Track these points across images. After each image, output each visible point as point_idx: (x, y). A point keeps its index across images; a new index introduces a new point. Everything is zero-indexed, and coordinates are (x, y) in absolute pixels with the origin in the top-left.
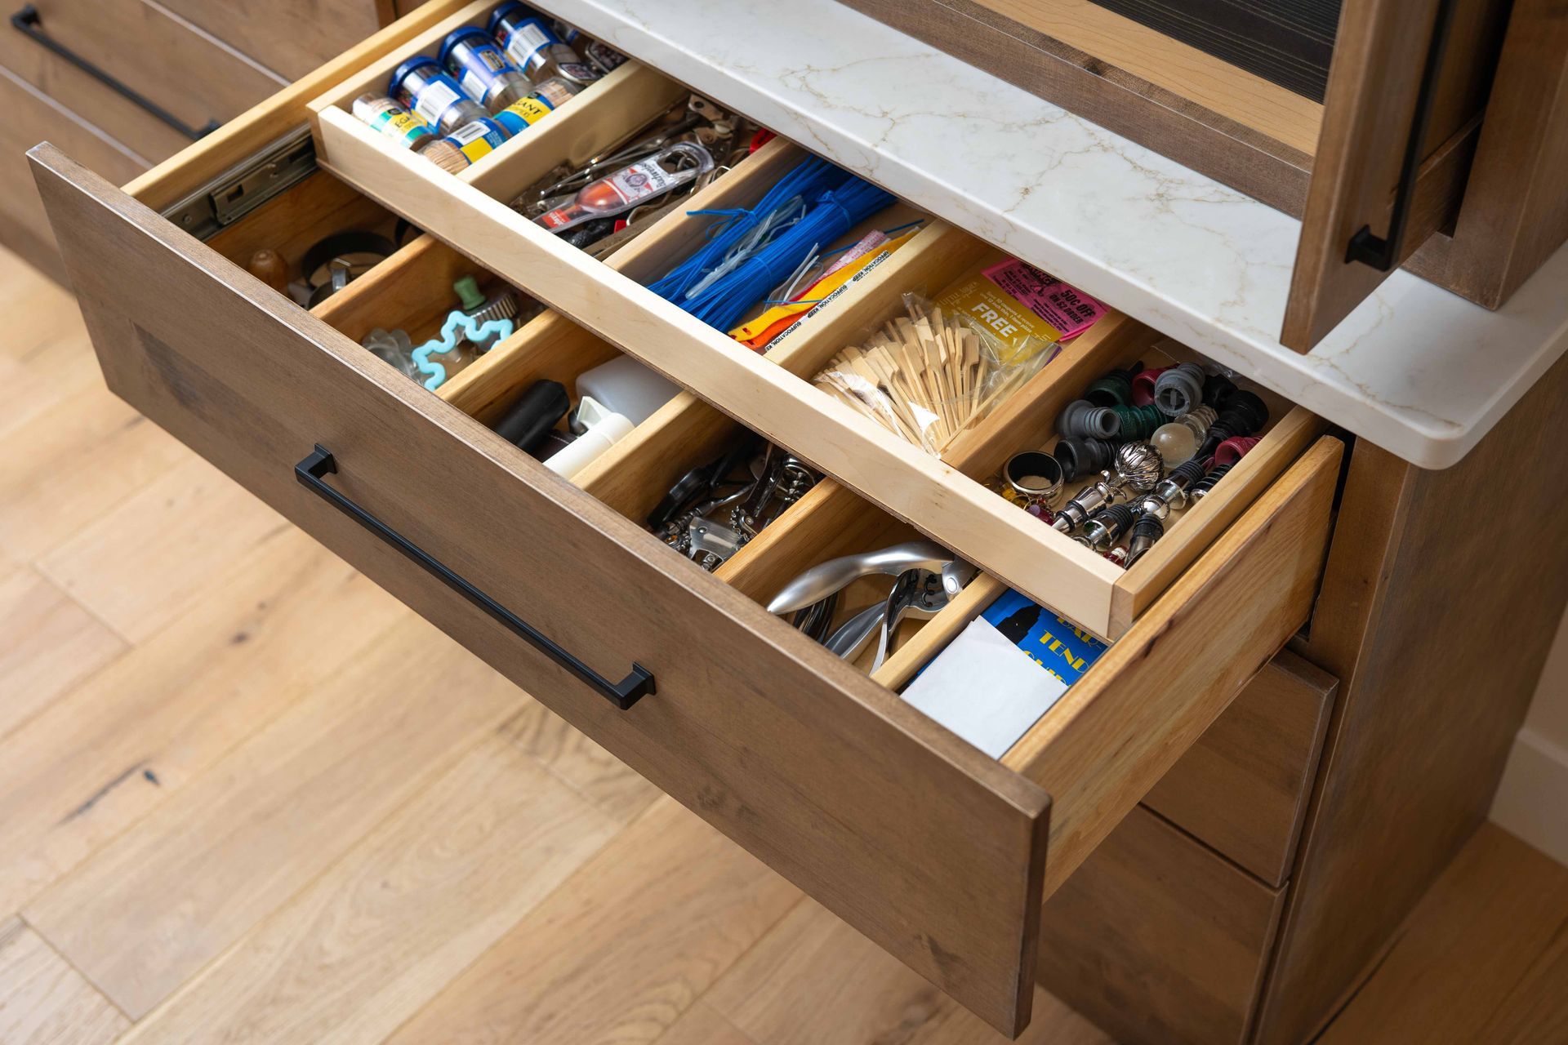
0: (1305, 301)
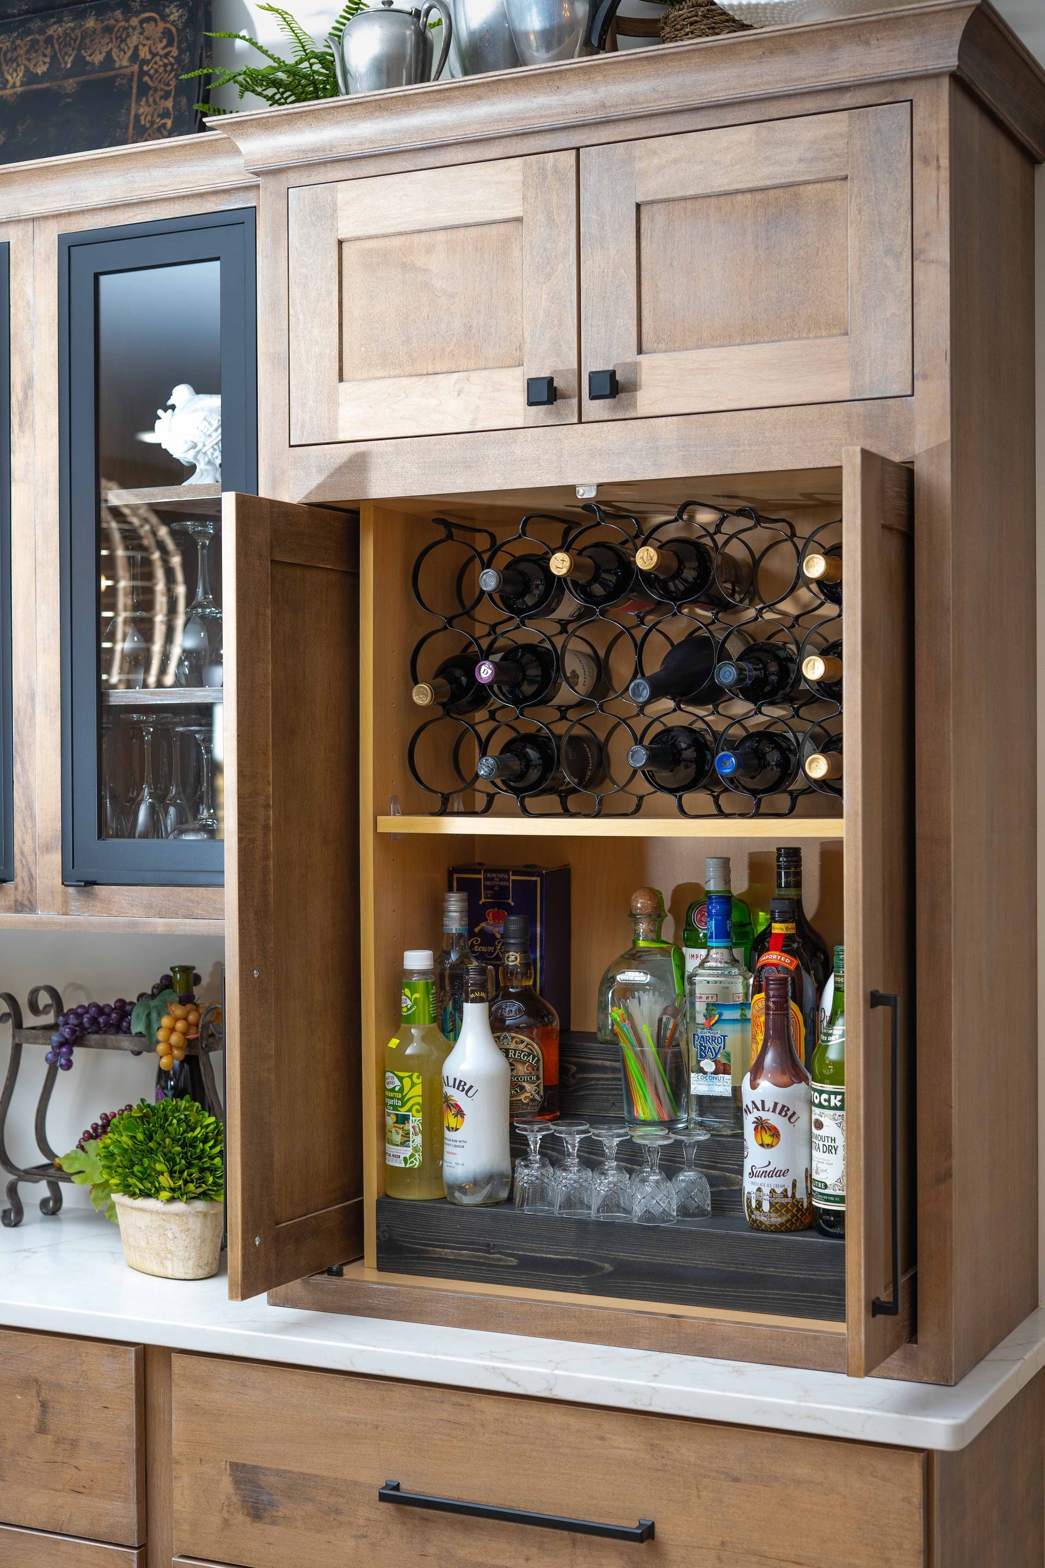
0: (857, 1339)
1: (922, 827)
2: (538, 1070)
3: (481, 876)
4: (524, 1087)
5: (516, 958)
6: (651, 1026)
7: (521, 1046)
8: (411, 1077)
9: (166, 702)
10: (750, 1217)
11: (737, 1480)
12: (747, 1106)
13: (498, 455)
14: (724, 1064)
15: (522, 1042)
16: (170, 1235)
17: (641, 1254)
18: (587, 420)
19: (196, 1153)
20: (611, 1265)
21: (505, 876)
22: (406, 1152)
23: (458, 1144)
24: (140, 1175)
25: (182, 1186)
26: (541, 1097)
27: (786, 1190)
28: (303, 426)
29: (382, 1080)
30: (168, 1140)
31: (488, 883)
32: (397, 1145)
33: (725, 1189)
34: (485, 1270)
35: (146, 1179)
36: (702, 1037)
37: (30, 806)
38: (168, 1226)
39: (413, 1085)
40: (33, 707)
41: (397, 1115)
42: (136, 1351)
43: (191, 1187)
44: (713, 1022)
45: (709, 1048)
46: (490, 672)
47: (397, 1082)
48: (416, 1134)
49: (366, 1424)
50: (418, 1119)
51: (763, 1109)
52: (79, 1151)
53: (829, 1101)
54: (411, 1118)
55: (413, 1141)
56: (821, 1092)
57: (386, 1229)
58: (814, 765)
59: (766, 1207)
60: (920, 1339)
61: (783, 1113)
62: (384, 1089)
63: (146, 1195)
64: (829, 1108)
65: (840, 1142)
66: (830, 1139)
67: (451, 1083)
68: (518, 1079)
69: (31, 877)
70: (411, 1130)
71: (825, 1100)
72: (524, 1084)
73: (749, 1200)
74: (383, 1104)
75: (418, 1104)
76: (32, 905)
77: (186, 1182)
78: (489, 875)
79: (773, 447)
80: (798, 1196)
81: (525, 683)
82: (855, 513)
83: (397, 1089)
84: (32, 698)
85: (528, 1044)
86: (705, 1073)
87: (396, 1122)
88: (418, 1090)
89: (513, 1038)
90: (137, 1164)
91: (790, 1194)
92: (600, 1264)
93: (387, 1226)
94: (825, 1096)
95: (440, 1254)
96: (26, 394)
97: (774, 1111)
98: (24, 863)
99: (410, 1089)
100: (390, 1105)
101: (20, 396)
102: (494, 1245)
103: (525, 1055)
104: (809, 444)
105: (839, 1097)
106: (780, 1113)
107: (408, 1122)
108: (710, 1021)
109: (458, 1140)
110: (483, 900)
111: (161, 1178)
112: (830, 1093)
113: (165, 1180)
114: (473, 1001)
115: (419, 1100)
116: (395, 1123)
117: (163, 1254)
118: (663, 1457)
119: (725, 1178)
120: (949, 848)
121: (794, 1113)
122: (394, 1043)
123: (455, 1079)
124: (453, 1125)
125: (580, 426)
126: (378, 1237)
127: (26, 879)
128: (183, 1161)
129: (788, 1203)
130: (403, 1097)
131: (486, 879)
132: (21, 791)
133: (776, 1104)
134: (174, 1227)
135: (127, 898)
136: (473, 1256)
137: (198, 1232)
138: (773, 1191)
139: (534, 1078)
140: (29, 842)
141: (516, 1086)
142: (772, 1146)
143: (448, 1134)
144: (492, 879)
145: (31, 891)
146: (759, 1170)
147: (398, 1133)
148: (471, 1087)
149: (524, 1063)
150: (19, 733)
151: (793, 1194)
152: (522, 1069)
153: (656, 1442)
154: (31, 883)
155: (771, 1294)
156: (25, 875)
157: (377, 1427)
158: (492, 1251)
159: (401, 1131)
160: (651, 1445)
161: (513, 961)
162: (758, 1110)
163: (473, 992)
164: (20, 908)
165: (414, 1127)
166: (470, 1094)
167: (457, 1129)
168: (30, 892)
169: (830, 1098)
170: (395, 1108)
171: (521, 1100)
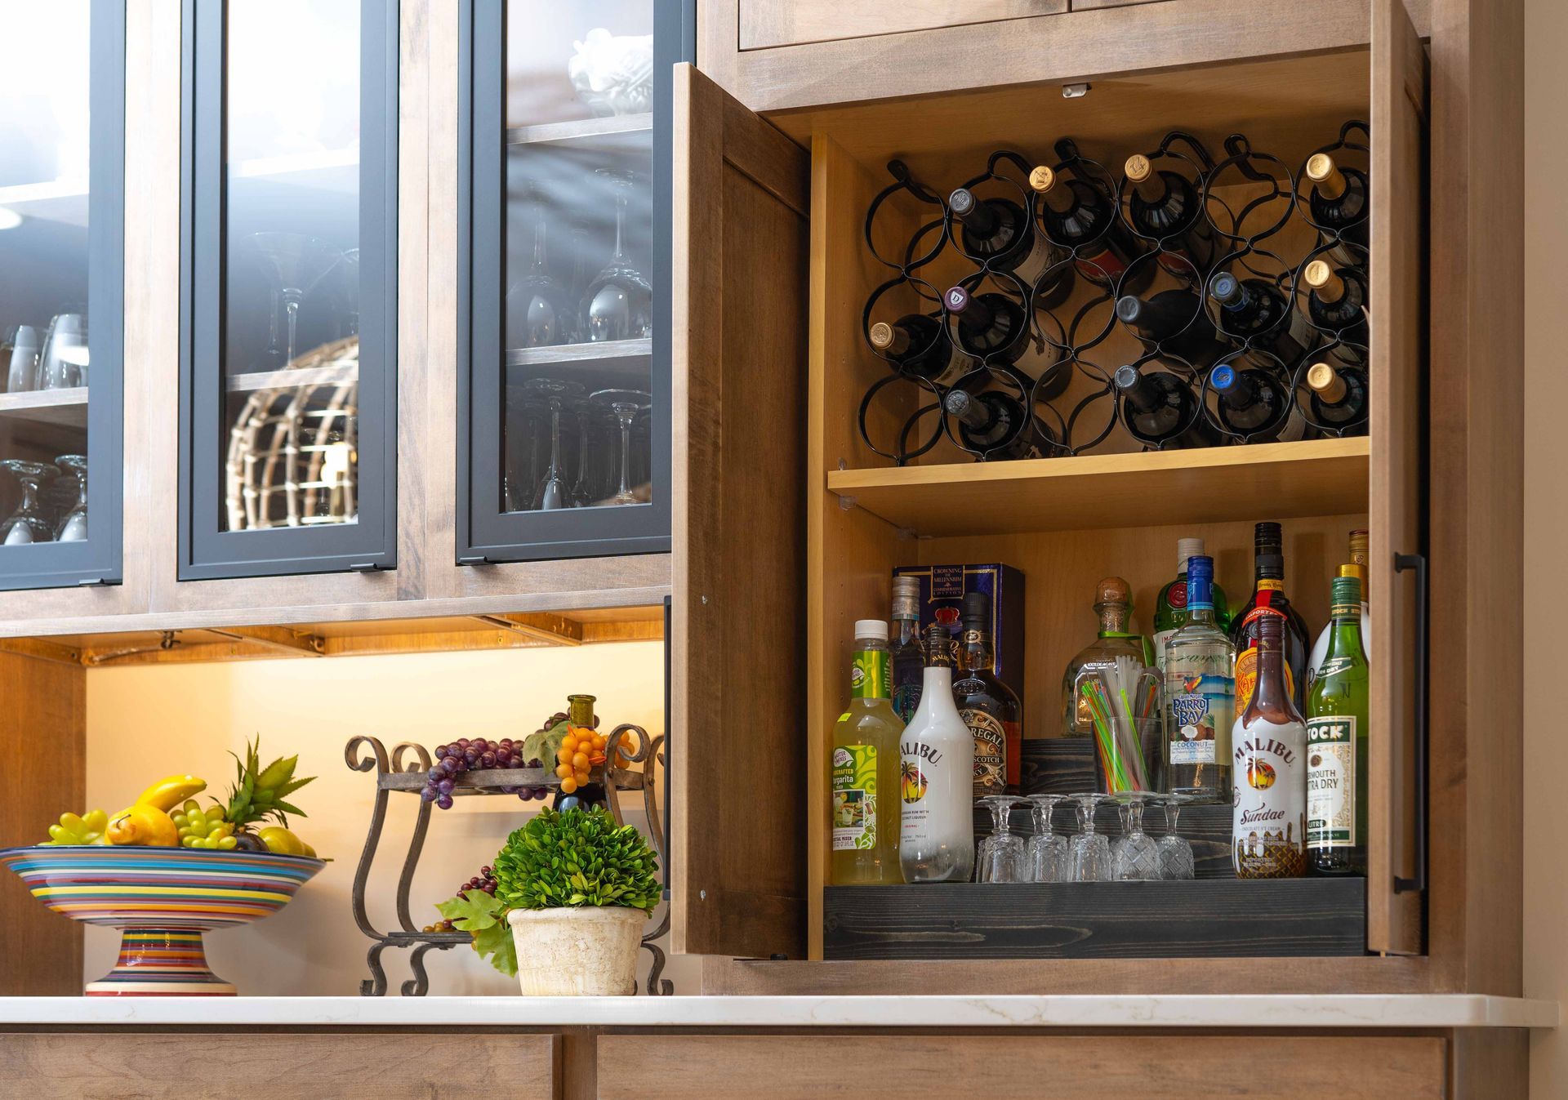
1: (1436, 416)
2: (1001, 751)
3: (931, 573)
4: (987, 769)
5: (977, 636)
6: (1129, 691)
7: (984, 724)
8: (865, 750)
9: (582, 359)
10: (1241, 865)
11: (1244, 1092)
12: (1239, 749)
13: (978, 49)
14: (1207, 729)
15: (985, 720)
16: (582, 946)
17: (1124, 915)
18: (1078, 8)
19: (613, 852)
20: (1090, 929)
21: (958, 571)
22: (860, 832)
23: (919, 815)
24: (548, 878)
25: (598, 887)
26: (1005, 782)
27: (1281, 833)
28: (754, 28)
29: (831, 758)
30: (580, 839)
31: (938, 580)
32: (848, 826)
33: (1208, 858)
34: (948, 950)
35: (554, 883)
36: (1183, 702)
37: (417, 481)
38: (579, 935)
39: (867, 758)
40: (424, 370)
41: (848, 793)
42: (554, 1039)
43: (609, 888)
44: (1196, 684)
45: (1191, 713)
46: (961, 298)
47: (849, 757)
48: (870, 812)
49: (827, 1084)
50: (872, 796)
51: (1258, 748)
52: (460, 900)
53: (1328, 733)
54: (864, 795)
55: (866, 821)
56: (1319, 726)
57: (834, 917)
58: (1317, 374)
59: (1259, 851)
60: (1432, 950)
61: (1279, 752)
62: (833, 768)
63: (554, 902)
64: (1329, 740)
65: (1340, 775)
66: (1329, 773)
67: (912, 749)
68: (980, 760)
69: (418, 561)
70: (865, 808)
71: (1325, 733)
72: (987, 766)
73: (1241, 848)
74: (831, 786)
75: (872, 779)
76: (419, 592)
77: (603, 883)
78: (939, 571)
79: (1281, 28)
80: (1293, 840)
81: (992, 330)
82: (1384, 45)
83: (848, 765)
84: (423, 359)
85: (991, 722)
86: (1186, 740)
87: (848, 801)
88: (873, 764)
89: (975, 715)
90: (545, 867)
91: (1285, 838)
92: (1078, 930)
93: (837, 915)
94: (1324, 729)
95: (897, 938)
96: (418, 19)
97: (1269, 749)
98: (410, 545)
99: (864, 763)
100: (840, 784)
101: (412, 22)
102: (958, 922)
103: (988, 734)
104: (1319, 23)
105: (1340, 728)
106: (1275, 752)
107: (861, 800)
108: (1192, 685)
109: (919, 810)
110: (932, 599)
111: (573, 878)
112: (1328, 724)
113: (579, 881)
114: (936, 664)
115: (874, 775)
116: (846, 802)
117: (572, 970)
118: (1163, 1078)
119: (1208, 846)
120: (1465, 435)
121: (1290, 753)
122: (845, 717)
123: (917, 744)
124: (913, 795)
125: (1070, 15)
126: (825, 928)
127: (412, 563)
128: (600, 860)
129: (1283, 847)
130: (855, 772)
131: (936, 576)
132: (407, 464)
133: (1271, 742)
134: (587, 937)
135: (535, 575)
136: (935, 936)
137: (615, 940)
138: (1267, 834)
139: (997, 760)
140: (416, 522)
141: (979, 768)
142: (1267, 787)
143: (906, 807)
144: (943, 575)
145: (418, 577)
146: (1252, 814)
147: (849, 813)
148: (935, 751)
149: (987, 743)
150: (405, 400)
151: (1289, 837)
152: (985, 750)
153: (1155, 1062)
154: (417, 567)
155: (1265, 941)
156: (411, 558)
157: (839, 1087)
158: (956, 928)
159: (852, 811)
160: (1150, 1066)
161: (973, 639)
162: (1252, 749)
163: (936, 654)
164: (403, 597)
165: (867, 805)
166: (933, 759)
167: (918, 799)
168: (416, 578)
169: (1329, 730)
170: (846, 785)
171: (983, 783)
